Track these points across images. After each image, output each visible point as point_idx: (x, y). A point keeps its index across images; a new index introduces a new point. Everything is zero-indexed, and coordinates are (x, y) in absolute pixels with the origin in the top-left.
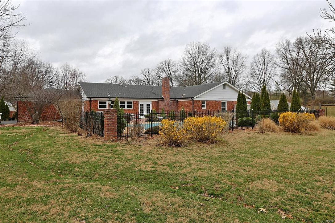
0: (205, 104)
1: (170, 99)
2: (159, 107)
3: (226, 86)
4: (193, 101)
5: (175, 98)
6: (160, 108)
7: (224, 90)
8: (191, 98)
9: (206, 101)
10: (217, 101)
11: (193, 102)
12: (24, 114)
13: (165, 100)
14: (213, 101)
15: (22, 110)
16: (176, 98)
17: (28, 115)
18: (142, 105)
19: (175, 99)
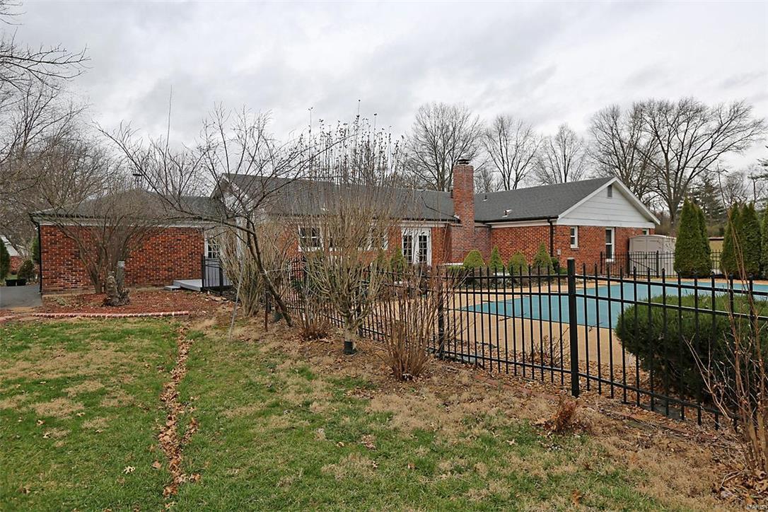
0: (576, 236)
1: (476, 221)
2: (451, 243)
3: (614, 191)
4: (552, 226)
5: (483, 220)
6: (453, 246)
7: (609, 200)
8: (548, 219)
9: (578, 226)
10: (599, 228)
11: (552, 230)
12: (63, 269)
13: (463, 224)
14: (591, 227)
15: (56, 255)
16: (488, 220)
17: (76, 271)
18: (408, 239)
19: (484, 222)
